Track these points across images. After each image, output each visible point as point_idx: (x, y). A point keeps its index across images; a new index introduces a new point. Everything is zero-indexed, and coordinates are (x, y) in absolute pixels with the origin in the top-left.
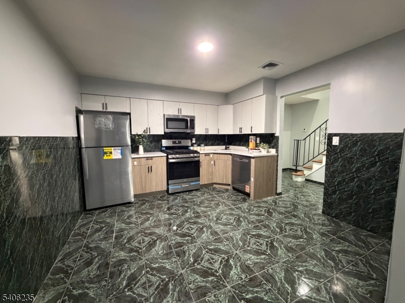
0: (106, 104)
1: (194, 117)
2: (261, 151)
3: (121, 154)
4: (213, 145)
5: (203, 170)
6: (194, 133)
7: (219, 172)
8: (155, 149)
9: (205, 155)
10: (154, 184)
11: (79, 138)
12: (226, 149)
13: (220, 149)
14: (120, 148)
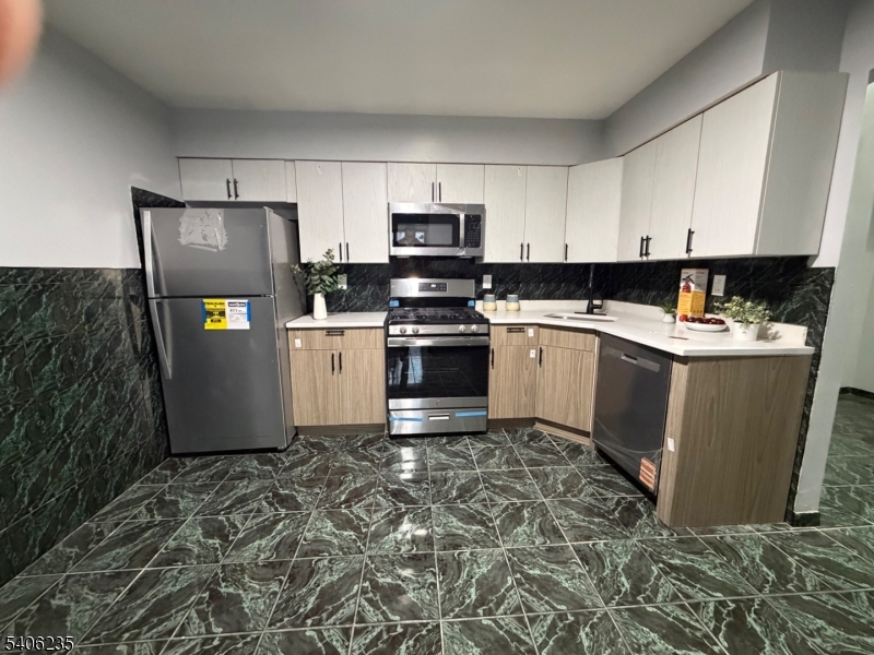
0: (235, 182)
1: (482, 207)
2: (727, 330)
3: (249, 319)
4: (548, 296)
5: (500, 376)
6: (481, 258)
7: (554, 389)
8: (375, 303)
9: (510, 331)
10: (348, 405)
11: (143, 271)
12: (590, 311)
13: (567, 311)
14: (246, 301)
